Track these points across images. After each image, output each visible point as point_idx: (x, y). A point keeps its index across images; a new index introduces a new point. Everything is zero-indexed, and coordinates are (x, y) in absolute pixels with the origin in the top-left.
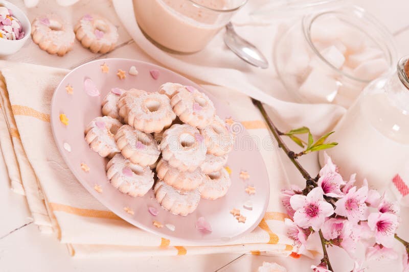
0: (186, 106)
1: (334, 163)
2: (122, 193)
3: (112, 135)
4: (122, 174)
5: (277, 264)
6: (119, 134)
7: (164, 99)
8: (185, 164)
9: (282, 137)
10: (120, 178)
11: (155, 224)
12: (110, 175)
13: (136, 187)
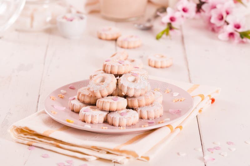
0: (117, 65)
2: (130, 126)
3: (96, 109)
4: (123, 117)
10: (124, 119)
13: (134, 117)
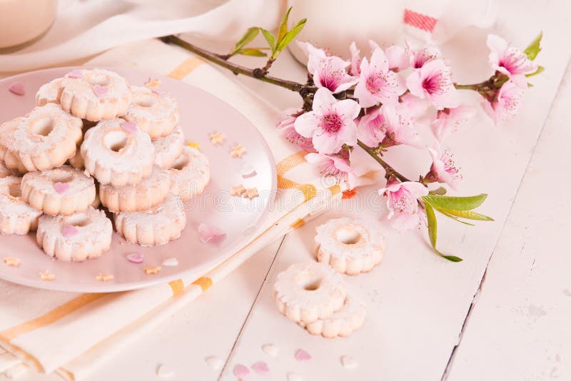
0: (86, 98)
1: (318, 47)
2: (81, 262)
3: (17, 198)
4: (64, 239)
5: (334, 220)
6: (25, 190)
7: (51, 109)
8: (134, 171)
9: (230, 60)
10: (65, 245)
11: (149, 272)
12: (50, 249)
13: (94, 243)
